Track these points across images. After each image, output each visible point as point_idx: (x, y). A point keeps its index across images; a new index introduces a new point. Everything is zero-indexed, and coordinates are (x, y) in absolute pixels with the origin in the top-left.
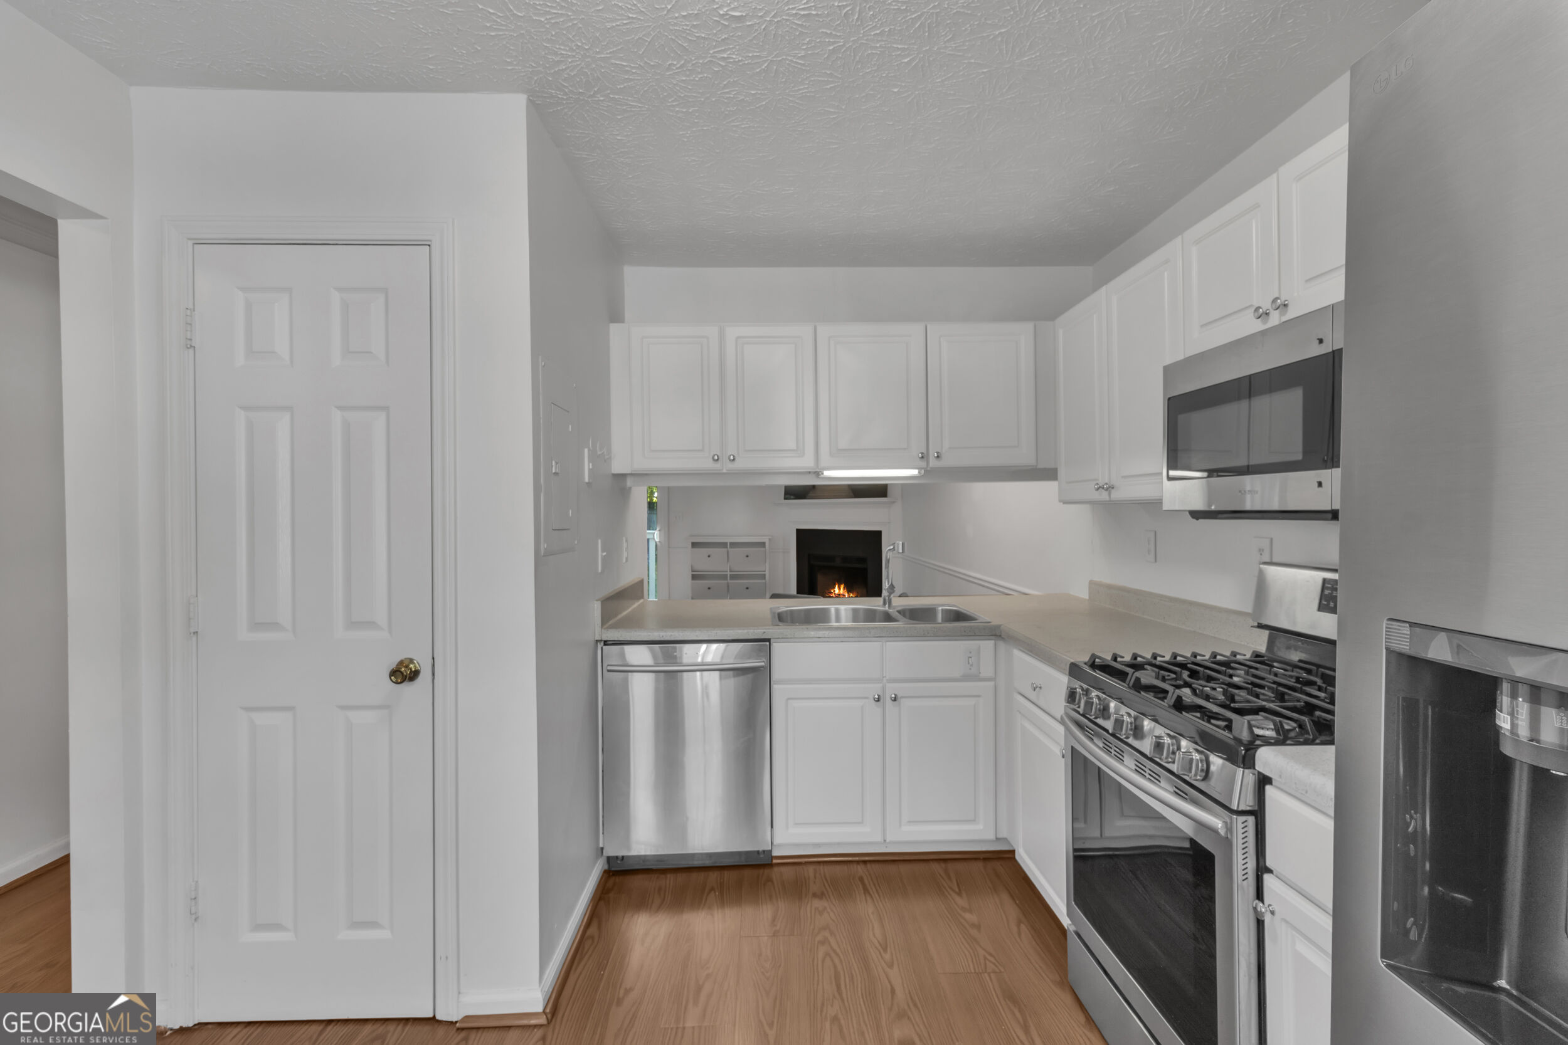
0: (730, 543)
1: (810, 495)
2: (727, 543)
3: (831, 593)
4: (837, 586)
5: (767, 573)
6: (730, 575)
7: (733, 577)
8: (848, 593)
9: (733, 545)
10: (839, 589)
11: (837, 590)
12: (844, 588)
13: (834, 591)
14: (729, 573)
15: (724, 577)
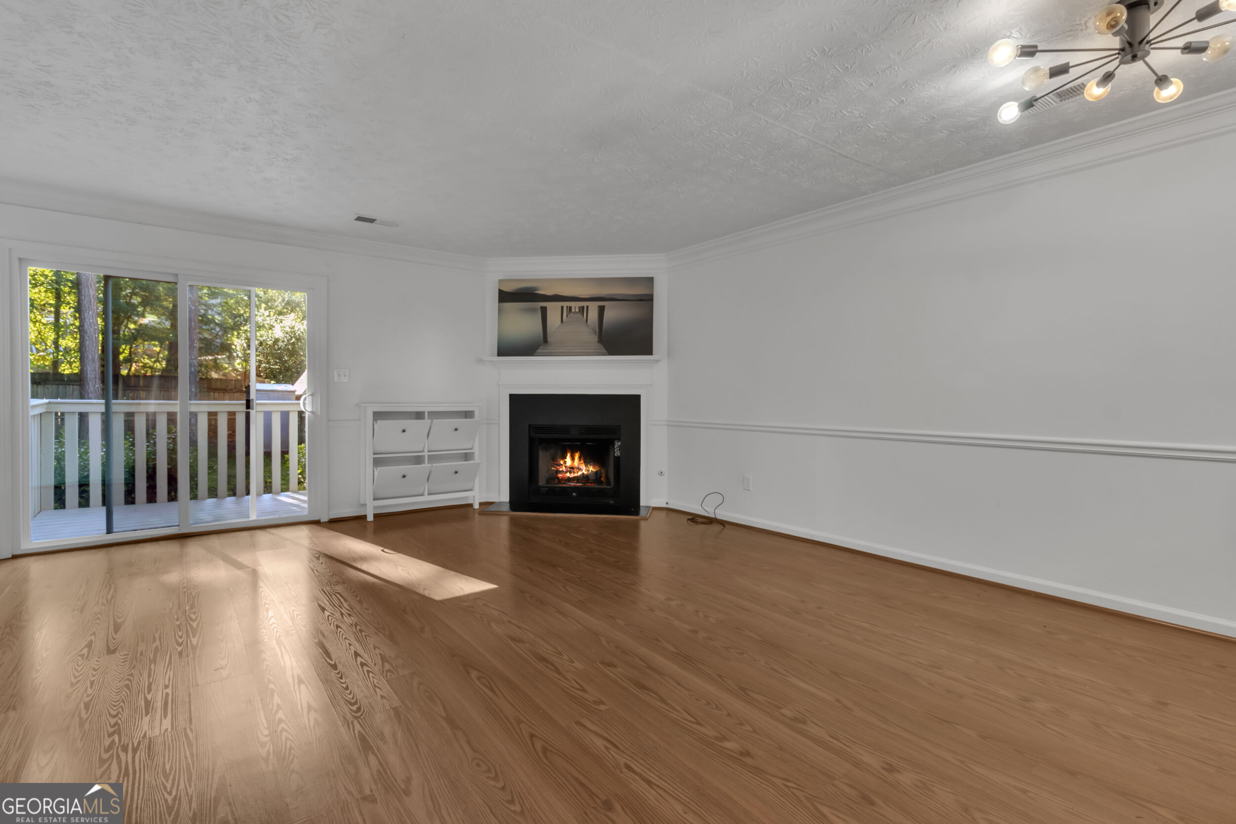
0: (429, 412)
1: (539, 351)
2: (424, 413)
3: (560, 465)
4: (569, 455)
5: (476, 450)
6: (428, 455)
7: (432, 459)
8: (586, 466)
9: (434, 415)
10: (573, 459)
11: (568, 460)
12: (580, 458)
13: (565, 462)
14: (426, 454)
15: (418, 460)
